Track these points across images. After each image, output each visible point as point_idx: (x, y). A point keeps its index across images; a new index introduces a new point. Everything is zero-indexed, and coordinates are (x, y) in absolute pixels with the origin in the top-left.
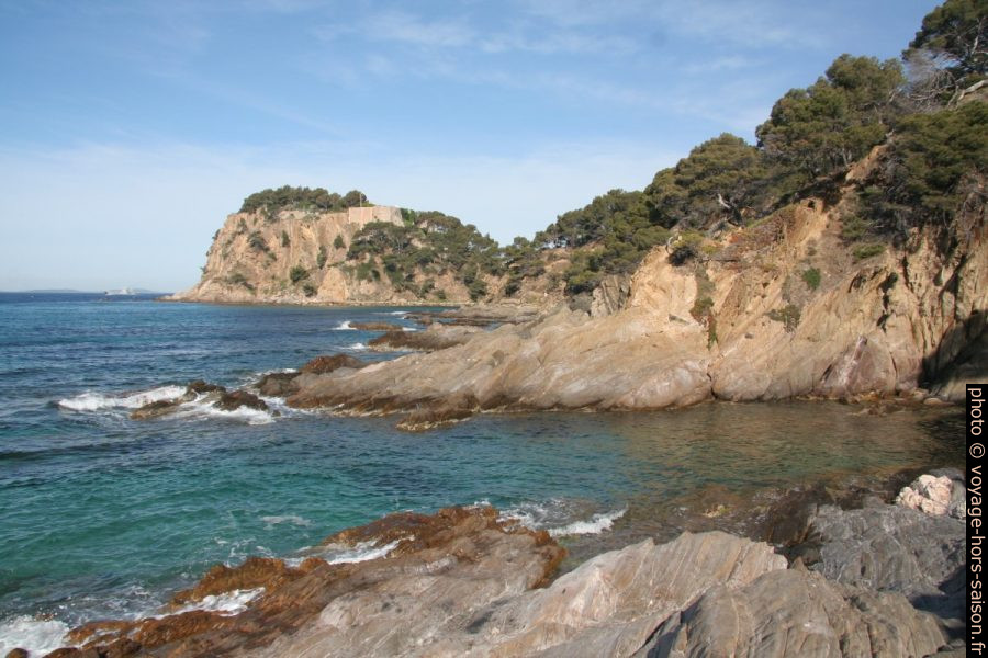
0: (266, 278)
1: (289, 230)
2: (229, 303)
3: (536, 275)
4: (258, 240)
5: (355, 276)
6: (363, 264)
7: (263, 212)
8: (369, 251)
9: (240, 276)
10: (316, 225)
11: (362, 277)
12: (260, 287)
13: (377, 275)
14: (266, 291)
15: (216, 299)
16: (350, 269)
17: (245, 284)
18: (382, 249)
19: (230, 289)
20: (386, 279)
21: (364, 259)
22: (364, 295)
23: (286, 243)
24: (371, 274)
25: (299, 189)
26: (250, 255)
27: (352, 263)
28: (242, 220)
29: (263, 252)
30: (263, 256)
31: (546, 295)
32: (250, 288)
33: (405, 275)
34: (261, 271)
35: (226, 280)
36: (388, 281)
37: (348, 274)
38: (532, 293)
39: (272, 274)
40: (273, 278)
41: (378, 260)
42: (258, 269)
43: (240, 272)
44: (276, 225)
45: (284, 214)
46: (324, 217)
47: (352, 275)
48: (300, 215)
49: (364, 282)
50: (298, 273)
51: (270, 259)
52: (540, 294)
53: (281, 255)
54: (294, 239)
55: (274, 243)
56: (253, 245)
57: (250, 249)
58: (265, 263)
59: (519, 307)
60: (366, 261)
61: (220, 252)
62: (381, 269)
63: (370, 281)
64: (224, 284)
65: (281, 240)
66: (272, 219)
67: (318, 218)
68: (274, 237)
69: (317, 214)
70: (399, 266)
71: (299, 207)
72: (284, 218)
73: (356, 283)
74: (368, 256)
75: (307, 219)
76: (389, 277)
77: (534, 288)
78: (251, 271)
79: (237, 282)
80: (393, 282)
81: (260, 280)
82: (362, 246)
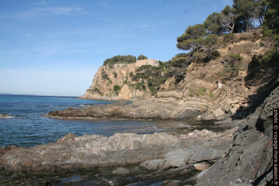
0: (107, 90)
1: (117, 71)
2: (92, 99)
3: (206, 60)
4: (105, 75)
5: (134, 88)
6: (138, 83)
7: (109, 65)
8: (142, 78)
9: (97, 89)
10: (126, 68)
11: (137, 88)
12: (105, 93)
13: (144, 87)
14: (107, 95)
15: (87, 98)
16: (133, 85)
17: (99, 92)
18: (148, 77)
19: (93, 94)
20: (148, 89)
21: (139, 80)
22: (138, 96)
23: (116, 76)
24: (141, 87)
25: (123, 56)
26: (102, 81)
27: (134, 82)
28: (103, 69)
29: (106, 80)
30: (107, 81)
31: (220, 85)
32: (101, 93)
33: (156, 88)
34: (105, 87)
35: (91, 90)
36: (149, 90)
37: (132, 87)
38: (199, 82)
39: (110, 88)
40: (110, 90)
41: (146, 81)
42: (104, 86)
43: (97, 87)
44: (112, 69)
45: (116, 65)
46: (129, 65)
47: (133, 88)
48: (121, 65)
49: (138, 91)
50: (116, 87)
51: (110, 82)
52: (211, 85)
53: (114, 81)
54: (118, 75)
55: (111, 76)
56: (103, 77)
57: (102, 79)
58: (107, 84)
59: (181, 102)
60: (140, 82)
61: (96, 80)
62: (146, 85)
63: (141, 90)
64: (91, 92)
65: (114, 75)
66: (111, 67)
67: (127, 66)
68: (112, 74)
69: (127, 64)
70: (154, 84)
71: (122, 63)
72: (115, 67)
73: (135, 91)
74: (141, 79)
75: (123, 66)
76: (149, 88)
77: (203, 77)
78: (102, 87)
79: (95, 91)
80: (151, 91)
81: (105, 91)
82: (139, 75)
